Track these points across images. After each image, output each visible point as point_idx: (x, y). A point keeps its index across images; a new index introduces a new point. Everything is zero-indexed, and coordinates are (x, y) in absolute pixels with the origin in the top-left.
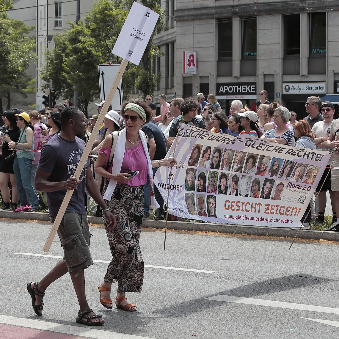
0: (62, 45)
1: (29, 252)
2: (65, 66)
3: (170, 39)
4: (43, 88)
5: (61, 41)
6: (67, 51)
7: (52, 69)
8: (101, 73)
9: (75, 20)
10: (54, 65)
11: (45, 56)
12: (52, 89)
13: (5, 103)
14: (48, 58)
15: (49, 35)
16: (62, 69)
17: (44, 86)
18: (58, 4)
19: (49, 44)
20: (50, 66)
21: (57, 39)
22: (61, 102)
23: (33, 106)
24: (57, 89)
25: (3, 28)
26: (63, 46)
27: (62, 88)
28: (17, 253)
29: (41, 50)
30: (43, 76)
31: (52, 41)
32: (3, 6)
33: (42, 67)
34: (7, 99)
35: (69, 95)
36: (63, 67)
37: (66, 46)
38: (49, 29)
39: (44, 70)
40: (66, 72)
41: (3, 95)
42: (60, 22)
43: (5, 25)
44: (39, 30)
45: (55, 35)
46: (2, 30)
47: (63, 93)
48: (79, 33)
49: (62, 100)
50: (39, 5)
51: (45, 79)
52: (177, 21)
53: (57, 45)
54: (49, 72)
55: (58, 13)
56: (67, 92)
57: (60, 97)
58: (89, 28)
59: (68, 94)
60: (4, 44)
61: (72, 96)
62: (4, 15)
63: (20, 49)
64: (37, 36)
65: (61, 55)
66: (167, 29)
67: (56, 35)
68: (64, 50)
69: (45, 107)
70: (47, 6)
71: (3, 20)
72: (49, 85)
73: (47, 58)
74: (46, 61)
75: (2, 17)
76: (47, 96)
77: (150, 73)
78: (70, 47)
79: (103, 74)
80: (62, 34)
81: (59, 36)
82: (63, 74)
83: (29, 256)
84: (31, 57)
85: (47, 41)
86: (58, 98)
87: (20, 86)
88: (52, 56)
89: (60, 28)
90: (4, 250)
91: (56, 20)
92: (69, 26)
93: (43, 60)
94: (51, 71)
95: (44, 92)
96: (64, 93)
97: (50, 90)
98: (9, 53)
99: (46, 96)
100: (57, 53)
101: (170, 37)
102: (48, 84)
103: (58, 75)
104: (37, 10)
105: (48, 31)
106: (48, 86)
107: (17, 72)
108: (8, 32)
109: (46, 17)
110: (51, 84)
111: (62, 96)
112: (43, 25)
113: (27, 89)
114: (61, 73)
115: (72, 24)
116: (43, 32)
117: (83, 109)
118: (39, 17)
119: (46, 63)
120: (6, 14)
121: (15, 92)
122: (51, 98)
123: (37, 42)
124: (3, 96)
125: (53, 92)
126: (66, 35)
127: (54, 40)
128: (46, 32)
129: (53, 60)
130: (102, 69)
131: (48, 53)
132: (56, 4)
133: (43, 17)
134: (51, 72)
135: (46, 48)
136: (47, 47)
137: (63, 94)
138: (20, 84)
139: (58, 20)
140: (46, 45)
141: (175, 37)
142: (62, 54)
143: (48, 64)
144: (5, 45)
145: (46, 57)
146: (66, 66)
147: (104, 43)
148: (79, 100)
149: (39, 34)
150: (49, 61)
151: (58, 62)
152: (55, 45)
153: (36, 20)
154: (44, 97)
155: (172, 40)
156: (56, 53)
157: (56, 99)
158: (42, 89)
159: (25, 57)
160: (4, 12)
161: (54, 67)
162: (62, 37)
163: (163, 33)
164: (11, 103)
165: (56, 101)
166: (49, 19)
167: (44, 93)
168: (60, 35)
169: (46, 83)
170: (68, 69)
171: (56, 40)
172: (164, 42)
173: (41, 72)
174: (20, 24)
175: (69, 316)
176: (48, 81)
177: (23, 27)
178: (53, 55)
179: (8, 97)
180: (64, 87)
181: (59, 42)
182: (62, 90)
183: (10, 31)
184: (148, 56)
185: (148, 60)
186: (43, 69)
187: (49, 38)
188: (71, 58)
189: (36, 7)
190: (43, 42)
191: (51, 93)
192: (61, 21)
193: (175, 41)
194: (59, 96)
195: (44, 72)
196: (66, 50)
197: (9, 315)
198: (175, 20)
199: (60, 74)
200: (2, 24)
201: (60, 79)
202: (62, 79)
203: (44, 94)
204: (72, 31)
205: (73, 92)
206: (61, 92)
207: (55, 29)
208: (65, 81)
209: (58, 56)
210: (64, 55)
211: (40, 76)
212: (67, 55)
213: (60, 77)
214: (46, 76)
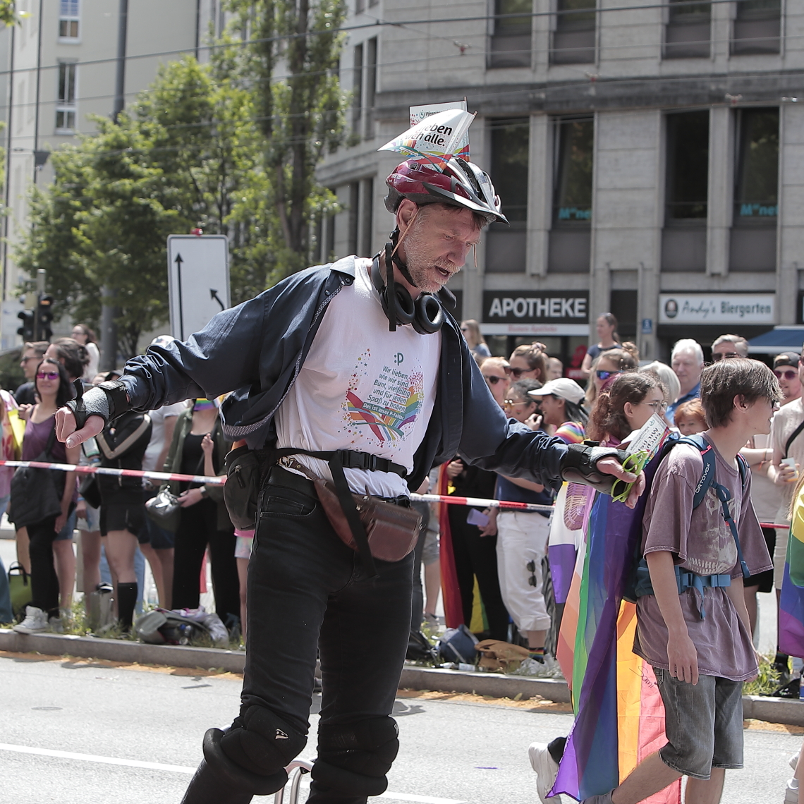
0: (74, 177)
2: (81, 233)
3: (362, 169)
4: (20, 291)
5: (71, 165)
6: (88, 193)
7: (45, 241)
8: (174, 257)
9: (111, 110)
10: (50, 230)
11: (27, 206)
12: (45, 295)
14: (36, 212)
15: (39, 149)
16: (71, 243)
17: (23, 284)
18: (67, 68)
19: (39, 174)
20: (38, 234)
21: (62, 161)
24: (56, 294)
26: (77, 180)
27: (71, 293)
29: (18, 188)
30: (20, 259)
31: (48, 166)
33: (20, 234)
35: (88, 313)
36: (76, 237)
37: (85, 180)
38: (39, 134)
39: (23, 244)
40: (82, 252)
42: (71, 116)
44: (14, 134)
45: (55, 151)
47: (74, 306)
48: (119, 146)
50: (16, 68)
51: (26, 265)
52: (384, 122)
53: (61, 177)
54: (38, 248)
55: (65, 90)
56: (84, 304)
57: (66, 316)
58: (146, 134)
59: (87, 309)
61: (96, 315)
64: (9, 152)
65: (71, 204)
66: (354, 143)
67: (60, 151)
68: (78, 192)
70: (36, 71)
72: (35, 283)
73: (34, 209)
74: (30, 218)
76: (30, 313)
77: (307, 257)
78: (96, 184)
79: (179, 260)
80: (75, 148)
81: (68, 152)
82: (73, 258)
85: (36, 166)
86: (59, 319)
88: (46, 206)
89: (69, 131)
91: (61, 109)
92: (93, 128)
93: (22, 215)
94: (41, 247)
95: (22, 302)
96: (77, 305)
97: (39, 297)
99: (26, 312)
100: (60, 199)
101: (362, 163)
102: (35, 280)
103: (61, 258)
104: (9, 82)
105: (39, 139)
106: (34, 287)
109: (35, 102)
110: (41, 281)
111: (71, 315)
112: (25, 120)
114: (70, 251)
115: (102, 121)
116: (24, 140)
117: (126, 351)
118: (15, 102)
119: (30, 225)
122: (40, 320)
123: (8, 167)
125: (47, 303)
126: (86, 152)
127: (55, 163)
128: (33, 140)
129: (48, 216)
130: (176, 245)
131: (36, 198)
132: (62, 67)
133: (26, 101)
134: (41, 250)
135: (32, 184)
136: (35, 182)
137: (73, 310)
139: (65, 108)
140: (30, 176)
141: (376, 164)
142: (73, 202)
143: (36, 228)
145: (31, 208)
146: (84, 234)
147: (187, 174)
148: (114, 327)
149: (13, 147)
150: (38, 219)
151: (61, 223)
152: (54, 177)
153: (8, 109)
154: (21, 315)
155: (367, 171)
156: (57, 199)
157: (54, 322)
158: (17, 295)
161: (52, 235)
162: (76, 157)
163: (343, 152)
165: (54, 327)
166: (40, 106)
167: (21, 305)
168: (70, 150)
169: (27, 277)
170: (88, 241)
171: (59, 163)
172: (346, 178)
173: (15, 249)
176: (34, 272)
178: (48, 204)
180: (75, 290)
181: (67, 169)
182: (69, 298)
184: (301, 212)
185: (303, 223)
186: (22, 240)
187: (41, 157)
188: (97, 212)
189: (8, 76)
190: (23, 167)
191: (41, 307)
192: (75, 113)
193: (376, 174)
194: (62, 313)
195: (24, 248)
196: (84, 190)
198: (377, 120)
199: (67, 255)
201: (66, 270)
202: (71, 267)
203: (21, 308)
204: (101, 140)
205: (100, 304)
206: (66, 304)
207: (56, 135)
208: (79, 275)
209: (63, 207)
210: (77, 203)
211: (13, 259)
212: (87, 204)
213: (65, 265)
214: (30, 260)
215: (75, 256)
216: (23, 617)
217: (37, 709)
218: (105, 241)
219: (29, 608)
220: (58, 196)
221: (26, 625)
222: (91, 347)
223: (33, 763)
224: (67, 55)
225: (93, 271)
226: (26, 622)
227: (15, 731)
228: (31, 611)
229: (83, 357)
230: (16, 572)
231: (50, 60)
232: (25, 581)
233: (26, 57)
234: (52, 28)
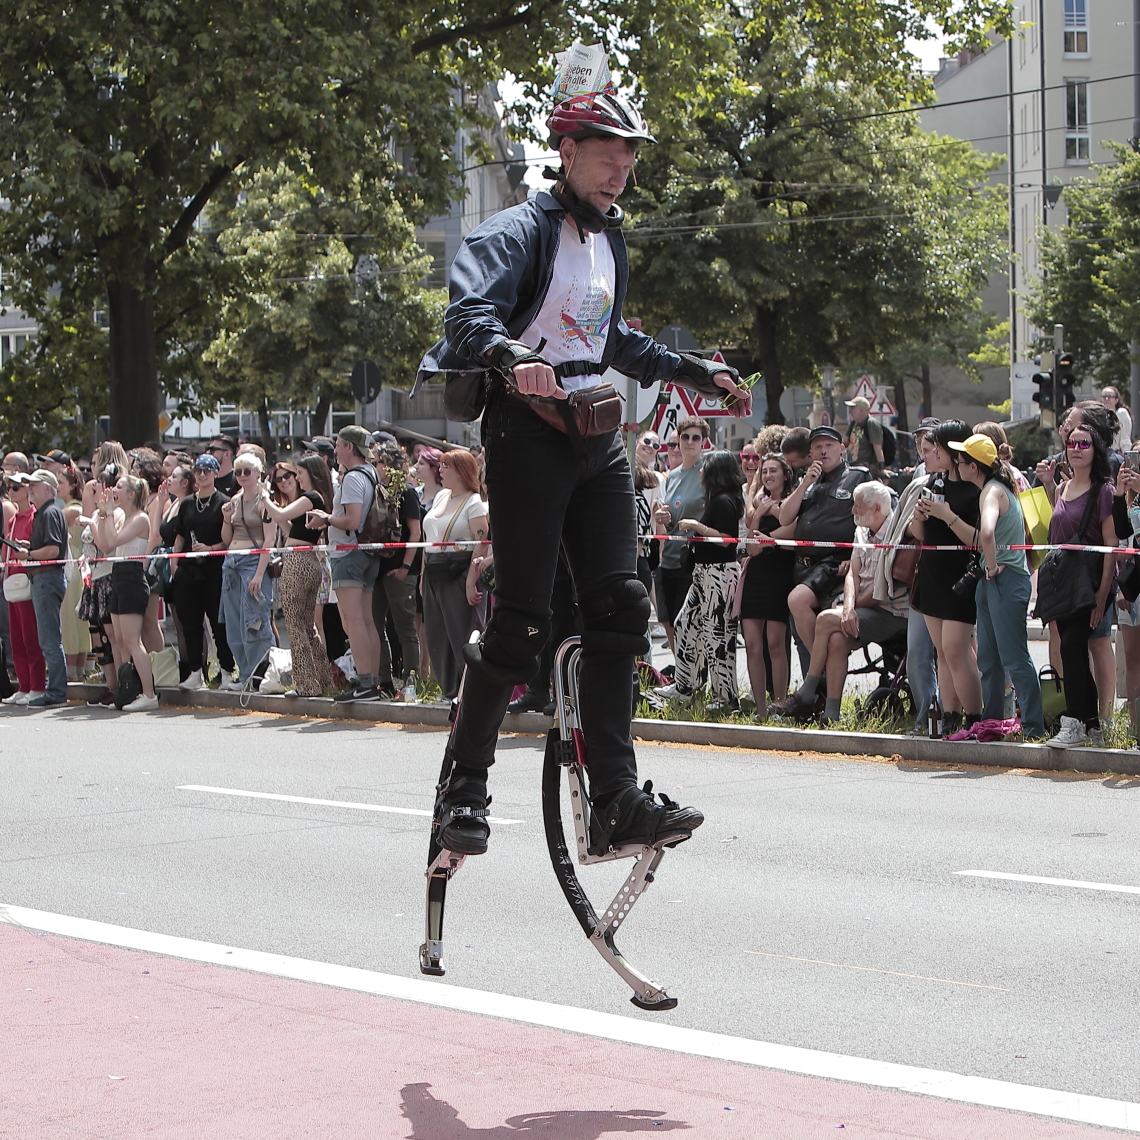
0: (1091, 215)
1: (996, 870)
2: (1101, 281)
4: (1033, 351)
5: (1086, 201)
6: (1108, 234)
7: (1060, 292)
9: (1130, 135)
10: (1066, 279)
11: (1038, 251)
12: (1064, 354)
13: (914, 397)
14: (1050, 258)
15: (1048, 183)
16: (1091, 292)
17: (1037, 343)
18: (1076, 87)
19: (1048, 212)
20: (1052, 283)
21: (1075, 196)
22: (1091, 392)
23: (1002, 408)
24: (1077, 353)
25: (905, 166)
26: (1095, 219)
27: (1094, 351)
28: (960, 873)
29: (1025, 231)
30: (1032, 312)
31: (1061, 204)
32: (902, 96)
33: (1030, 284)
34: (919, 386)
35: (1114, 373)
36: (1096, 286)
37: (1104, 218)
38: (1047, 166)
39: (1035, 296)
40: (1104, 303)
41: (909, 372)
42: (1083, 144)
43: (913, 156)
44: (1017, 168)
45: (1068, 185)
46: (904, 169)
47: (1098, 366)
49: (1094, 389)
50: (1015, 91)
51: (1039, 320)
53: (1076, 215)
54: (1052, 300)
55: (1075, 115)
56: (1109, 363)
57: (1088, 378)
59: (1113, 369)
60: (909, 215)
61: (1124, 376)
62: (908, 123)
63: (961, 231)
64: (1013, 189)
65: (1088, 248)
67: (1072, 186)
68: (1096, 232)
69: (1039, 412)
70: (1040, 93)
71: (903, 141)
72: (1052, 340)
73: (1046, 254)
74: (1041, 265)
75: (902, 128)
76: (1047, 375)
78: (1118, 222)
80: (1090, 181)
81: (1081, 186)
82: (1094, 310)
83: (999, 881)
84: (993, 255)
85: (1045, 204)
86: (1081, 382)
87: (961, 345)
88: (1060, 251)
89: (1082, 162)
90: (919, 862)
91: (1071, 136)
92: (1110, 156)
93: (1031, 262)
94: (1056, 298)
95: (1037, 363)
96: (1101, 365)
97: (1057, 357)
98: (926, 244)
99: (1043, 375)
100: (1076, 241)
102: (1051, 337)
103: (1080, 311)
104: (1009, 106)
105: (1047, 173)
106: (1051, 345)
107: (952, 301)
108: (922, 176)
109: (1040, 129)
110: (1059, 342)
111: (1094, 376)
112: (1030, 152)
113: (984, 352)
114: (1090, 303)
115: (1121, 148)
116: (1029, 172)
118: (1017, 130)
119: (1042, 273)
120: (914, 119)
121: (945, 364)
122: (1059, 383)
123: (1013, 207)
124: (908, 375)
125: (1067, 363)
126: (1104, 185)
127: (1067, 200)
128: (1041, 173)
129: (1063, 262)
131: (1047, 241)
132: (1070, 86)
133: (1030, 129)
134: (1056, 302)
135: (1042, 224)
136: (1045, 223)
137: (1097, 371)
138: (961, 339)
139: (1076, 136)
140: (1039, 215)
142: (1089, 245)
143: (1049, 276)
144: (912, 218)
145: (1042, 254)
146: (1105, 283)
149: (1018, 182)
150: (1051, 265)
151: (1078, 270)
152: (1068, 217)
153: (1009, 138)
154: (1037, 379)
156: (1072, 241)
157: (1076, 386)
158: (1030, 355)
159: (976, 255)
160: (907, 114)
161: (1068, 284)
162: (1092, 192)
164: (933, 398)
165: (1076, 391)
166: (1047, 133)
167: (1037, 367)
168: (1083, 184)
169: (1042, 333)
170: (1111, 290)
171: (1072, 199)
173: (1025, 302)
174: (957, 150)
175: (1125, 1074)
176: (1050, 329)
177: (966, 161)
178: (1061, 248)
179: (925, 380)
180: (1098, 347)
181: (1081, 206)
182: (1091, 357)
183: (927, 176)
186: (1033, 291)
187: (1051, 194)
188: (1120, 256)
189: (1008, 98)
190: (1031, 206)
191: (1059, 367)
192: (1088, 140)
194: (1084, 374)
195: (1036, 301)
196: (1104, 230)
197: (936, 1066)
199: (1087, 307)
200: (901, 153)
201: (1086, 324)
202: (1092, 321)
203: (1037, 370)
204: (1121, 170)
205: (1128, 364)
206: (1089, 363)
207: (1066, 167)
208: (1101, 328)
209: (1079, 251)
210: (1096, 246)
211: (1024, 313)
212: (1107, 247)
213: (1085, 319)
214: (1044, 314)
215: (1097, 308)
216: (1057, 729)
217: (1078, 835)
218: (1130, 289)
219: (1063, 717)
220: (1073, 238)
221: (1060, 739)
222: (1122, 412)
223: (1077, 899)
224: (1076, 72)
225: (1117, 324)
226: (1059, 735)
227: (1053, 862)
228: (1065, 721)
229: (1112, 424)
230: (1048, 677)
231: (1055, 78)
232: (1058, 687)
233: (1027, 77)
234: (1056, 42)
